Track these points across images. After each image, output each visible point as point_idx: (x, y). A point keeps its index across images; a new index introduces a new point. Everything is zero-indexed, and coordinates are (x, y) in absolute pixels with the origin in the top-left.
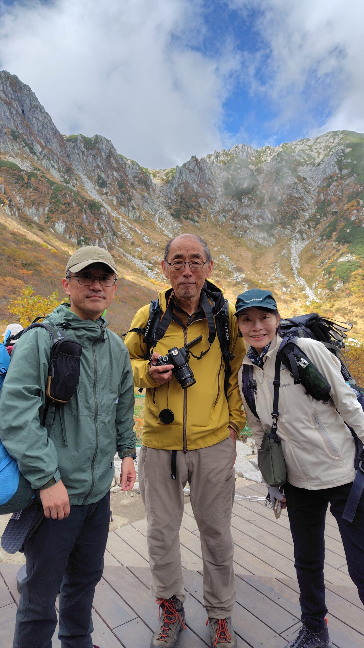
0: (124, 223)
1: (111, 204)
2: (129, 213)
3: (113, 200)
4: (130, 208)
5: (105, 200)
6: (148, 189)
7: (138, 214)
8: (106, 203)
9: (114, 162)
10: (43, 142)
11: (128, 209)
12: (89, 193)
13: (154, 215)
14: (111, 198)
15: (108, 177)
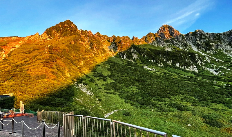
0: (207, 56)
1: (202, 51)
2: (210, 52)
3: (203, 49)
4: (211, 50)
5: (200, 50)
6: (220, 40)
7: (215, 52)
8: (200, 51)
9: (203, 36)
10: (176, 40)
11: (210, 51)
12: (194, 50)
13: (224, 49)
14: (202, 49)
15: (201, 42)
